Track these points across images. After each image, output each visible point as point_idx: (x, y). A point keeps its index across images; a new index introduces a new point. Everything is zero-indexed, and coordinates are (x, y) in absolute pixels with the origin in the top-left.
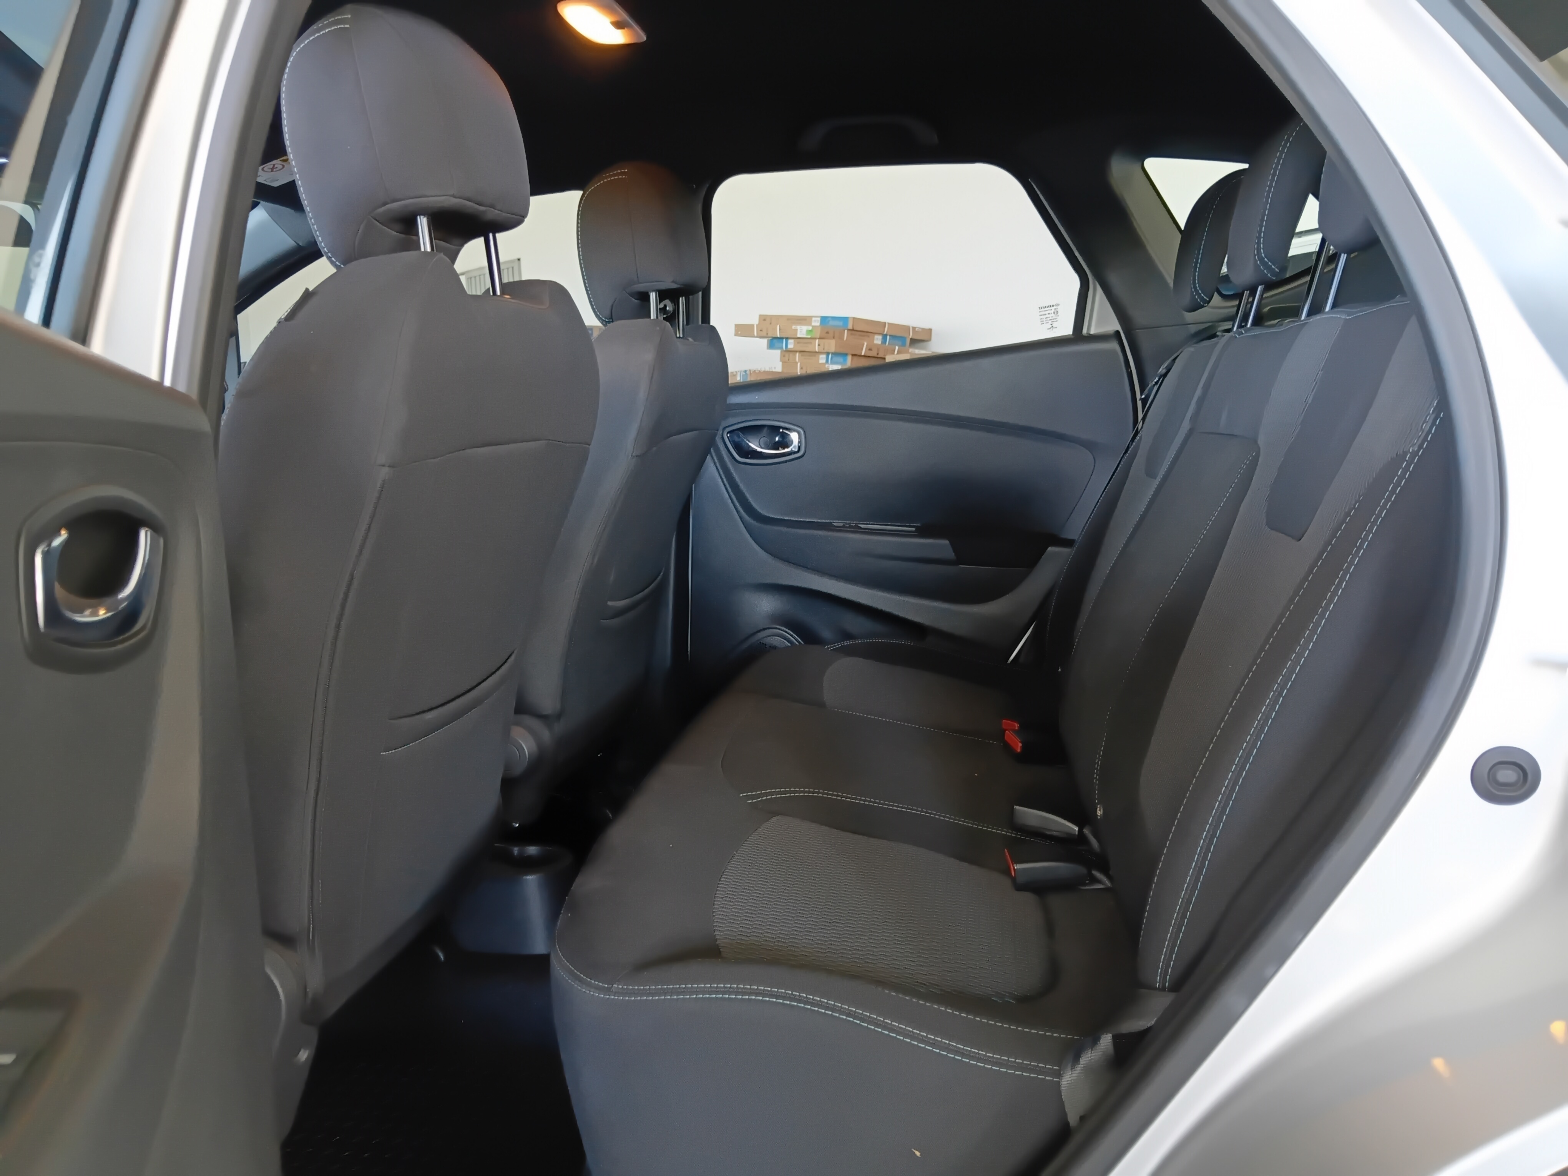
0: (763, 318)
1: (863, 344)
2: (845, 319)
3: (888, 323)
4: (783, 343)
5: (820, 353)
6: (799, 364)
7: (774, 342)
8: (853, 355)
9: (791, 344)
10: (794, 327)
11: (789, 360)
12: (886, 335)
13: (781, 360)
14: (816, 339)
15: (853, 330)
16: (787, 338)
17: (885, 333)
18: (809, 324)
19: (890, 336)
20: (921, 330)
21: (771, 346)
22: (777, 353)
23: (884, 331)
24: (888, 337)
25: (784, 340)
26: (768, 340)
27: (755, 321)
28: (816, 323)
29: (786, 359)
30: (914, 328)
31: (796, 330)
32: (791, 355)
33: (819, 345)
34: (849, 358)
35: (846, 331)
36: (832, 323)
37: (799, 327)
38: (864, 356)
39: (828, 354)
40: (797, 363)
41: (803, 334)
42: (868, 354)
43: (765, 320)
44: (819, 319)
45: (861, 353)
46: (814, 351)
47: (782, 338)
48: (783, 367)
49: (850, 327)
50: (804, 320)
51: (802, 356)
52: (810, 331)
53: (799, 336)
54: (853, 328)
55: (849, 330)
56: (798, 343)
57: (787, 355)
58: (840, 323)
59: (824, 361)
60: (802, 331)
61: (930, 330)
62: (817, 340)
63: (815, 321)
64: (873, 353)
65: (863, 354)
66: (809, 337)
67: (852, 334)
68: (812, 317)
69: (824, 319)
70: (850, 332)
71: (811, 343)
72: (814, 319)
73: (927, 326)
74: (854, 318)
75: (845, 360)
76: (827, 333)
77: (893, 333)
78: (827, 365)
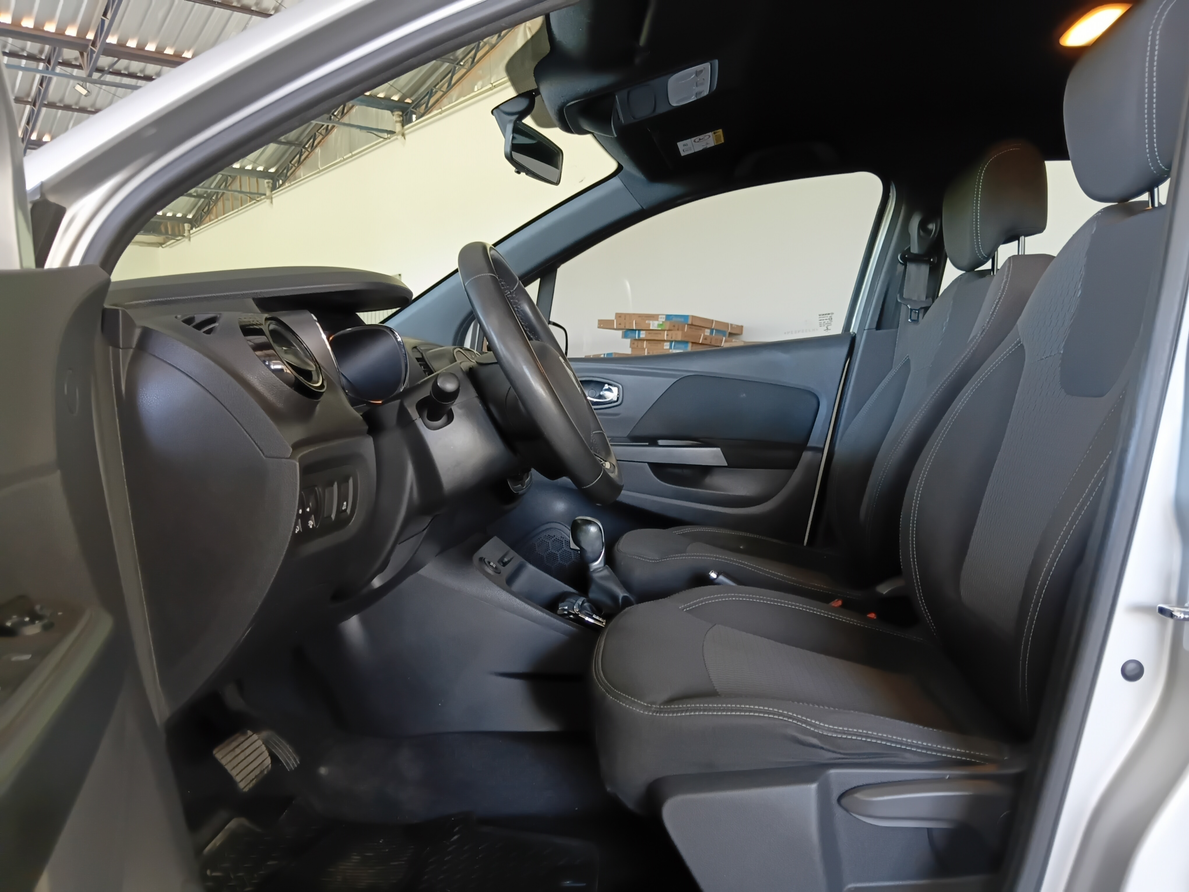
0: (619, 316)
1: (701, 335)
2: (686, 317)
3: (716, 321)
4: (636, 334)
5: (664, 341)
6: (646, 350)
7: (628, 332)
8: (693, 343)
9: (643, 335)
10: (647, 322)
11: (637, 346)
12: (713, 329)
13: (631, 347)
14: (665, 330)
15: (692, 325)
16: (639, 330)
17: (713, 327)
18: (657, 320)
19: (716, 330)
20: (736, 326)
21: (625, 336)
22: (628, 341)
23: (712, 326)
24: (714, 331)
25: (637, 332)
26: (623, 332)
27: (612, 317)
28: (662, 319)
29: (635, 346)
30: (731, 325)
31: (649, 324)
32: (640, 342)
33: (667, 335)
34: (690, 345)
35: (686, 325)
36: (674, 319)
37: (651, 322)
38: (701, 344)
39: (671, 342)
40: (645, 349)
41: (655, 327)
42: (704, 343)
43: (620, 317)
44: (664, 316)
45: (699, 342)
46: (663, 339)
47: (636, 330)
48: (632, 351)
49: (690, 322)
50: (654, 317)
51: (649, 343)
52: (661, 325)
53: (651, 328)
54: (692, 323)
55: (688, 325)
56: (649, 333)
57: (636, 342)
58: (682, 320)
59: (668, 347)
60: (654, 325)
61: (742, 327)
62: (666, 332)
63: (661, 318)
64: (708, 342)
65: (700, 342)
66: (660, 329)
67: (690, 328)
68: (658, 315)
69: (668, 317)
70: (689, 326)
71: (660, 334)
72: (660, 316)
73: (740, 324)
74: (692, 316)
75: (687, 347)
76: (674, 326)
77: (718, 328)
78: (671, 351)
